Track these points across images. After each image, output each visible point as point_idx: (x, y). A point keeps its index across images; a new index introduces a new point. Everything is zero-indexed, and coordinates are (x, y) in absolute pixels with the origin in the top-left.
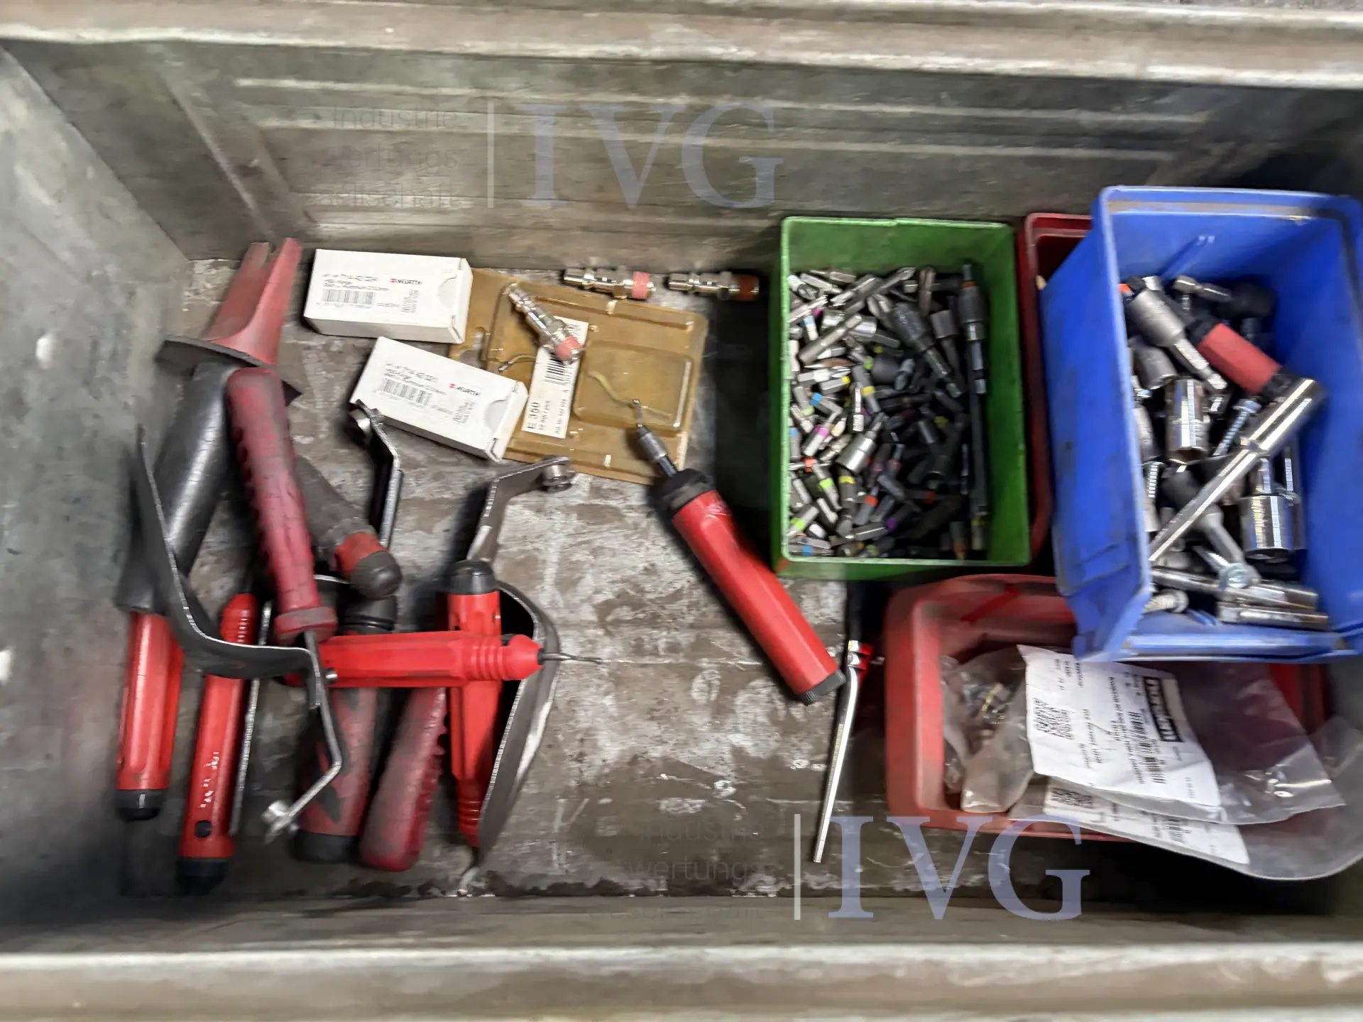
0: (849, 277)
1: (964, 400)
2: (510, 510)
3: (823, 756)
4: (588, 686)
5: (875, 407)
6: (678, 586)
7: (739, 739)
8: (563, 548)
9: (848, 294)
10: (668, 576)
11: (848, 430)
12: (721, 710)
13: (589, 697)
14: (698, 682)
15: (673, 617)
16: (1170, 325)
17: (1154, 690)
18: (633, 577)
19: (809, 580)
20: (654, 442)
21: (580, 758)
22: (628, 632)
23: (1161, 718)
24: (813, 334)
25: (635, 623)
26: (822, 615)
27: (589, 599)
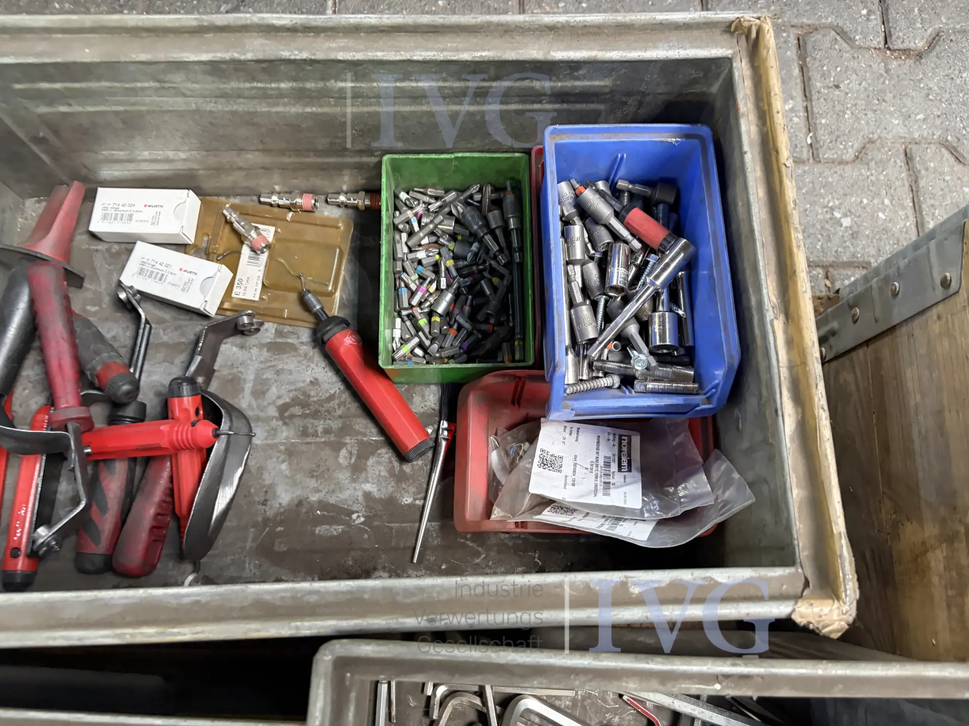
0: (440, 192)
2: (223, 347)
3: (422, 495)
4: (271, 458)
5: (454, 273)
6: (332, 392)
7: (368, 487)
8: (257, 370)
9: (439, 203)
10: (326, 386)
11: (437, 289)
12: (357, 469)
13: (271, 464)
14: (343, 452)
15: (328, 411)
16: (604, 210)
17: (624, 443)
18: (303, 387)
19: (419, 384)
20: (313, 299)
21: (264, 504)
22: (298, 422)
23: (624, 459)
24: (416, 228)
25: (304, 416)
26: (425, 406)
27: (274, 402)
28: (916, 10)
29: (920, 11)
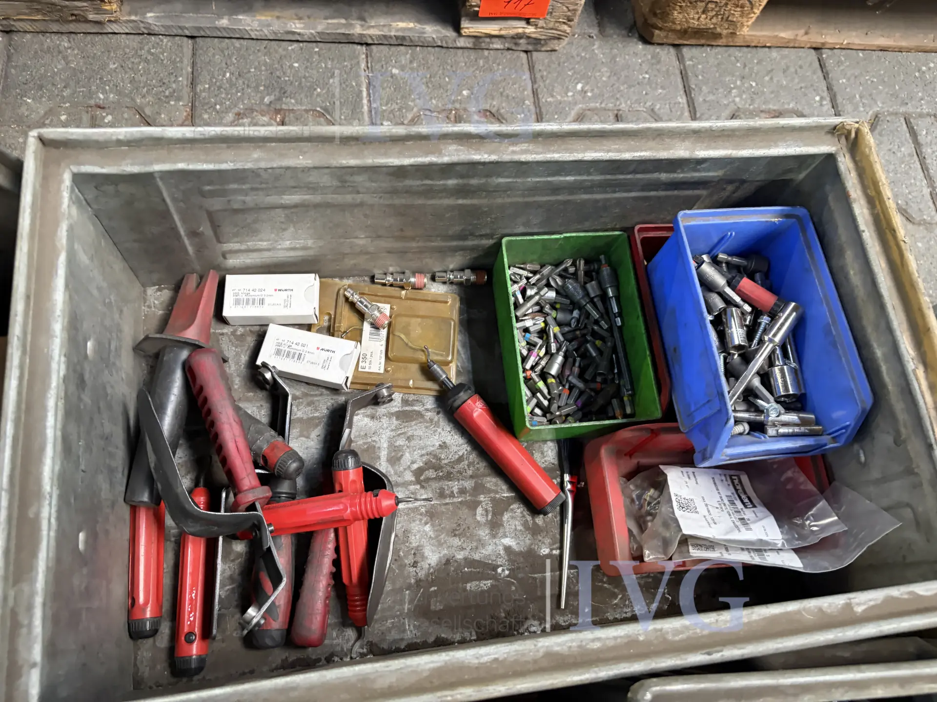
0: (537, 267)
1: (610, 330)
2: (355, 418)
3: (558, 545)
4: (414, 521)
5: (561, 338)
6: (461, 453)
7: (507, 541)
8: (389, 438)
9: (538, 276)
10: (454, 449)
11: (547, 353)
12: (495, 525)
13: (415, 527)
14: (479, 510)
15: (460, 472)
16: (720, 281)
17: (736, 482)
18: (433, 451)
19: (537, 442)
20: (438, 369)
21: (415, 564)
22: (435, 485)
23: (743, 497)
24: (521, 300)
25: (439, 479)
26: (546, 461)
27: (409, 468)
28: (857, 96)
29: (861, 97)
